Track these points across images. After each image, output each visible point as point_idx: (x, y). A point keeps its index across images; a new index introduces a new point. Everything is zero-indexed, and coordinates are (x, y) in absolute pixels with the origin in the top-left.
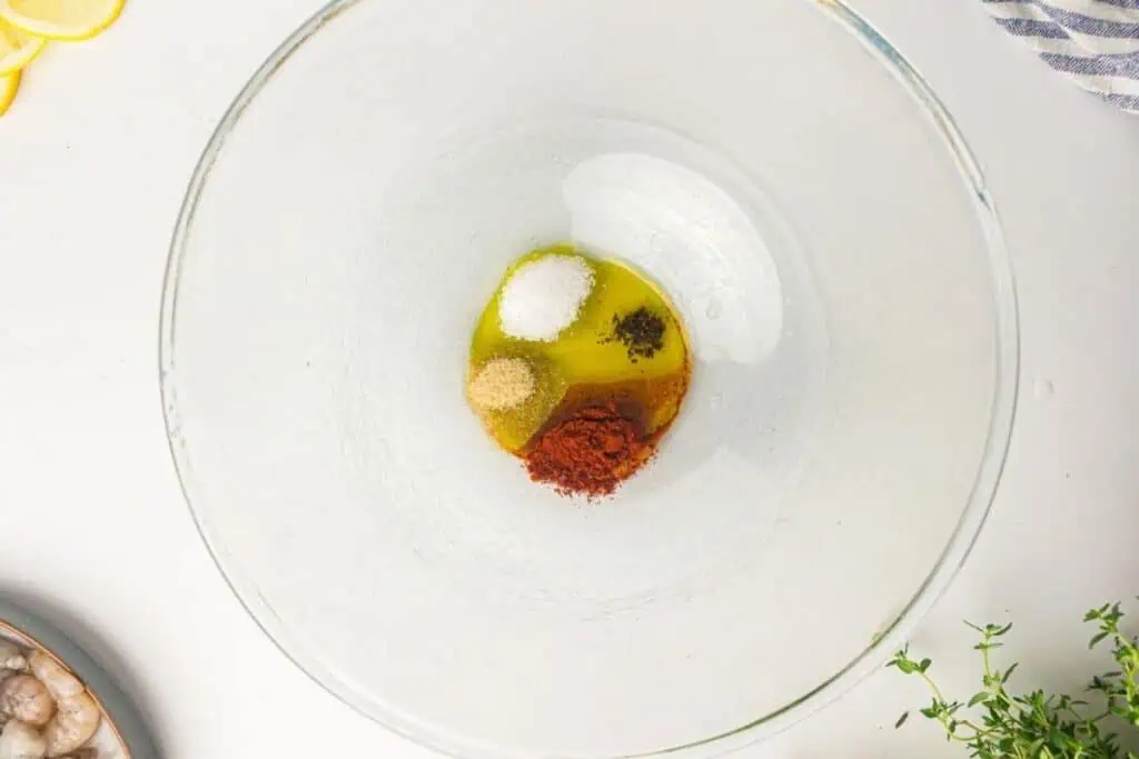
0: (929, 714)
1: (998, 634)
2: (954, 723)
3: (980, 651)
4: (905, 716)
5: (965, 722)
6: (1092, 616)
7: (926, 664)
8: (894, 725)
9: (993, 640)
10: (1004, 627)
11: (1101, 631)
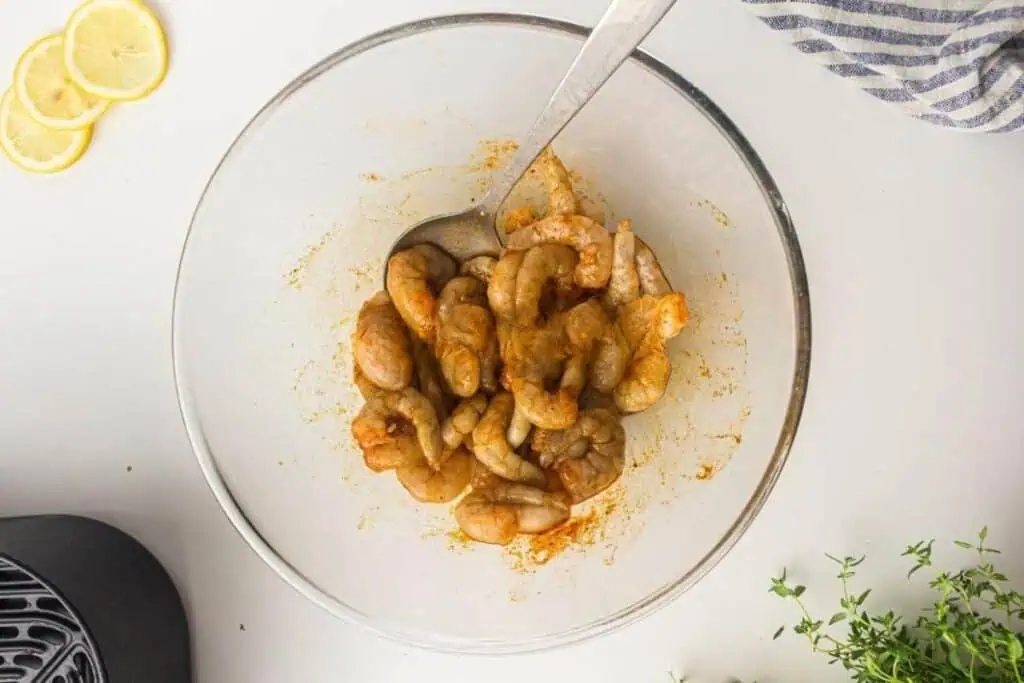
0: (799, 630)
1: (853, 565)
2: (818, 637)
3: (841, 579)
4: (782, 629)
5: (826, 636)
6: (911, 551)
7: (800, 591)
8: (773, 636)
9: (850, 569)
10: (858, 560)
11: (919, 563)
